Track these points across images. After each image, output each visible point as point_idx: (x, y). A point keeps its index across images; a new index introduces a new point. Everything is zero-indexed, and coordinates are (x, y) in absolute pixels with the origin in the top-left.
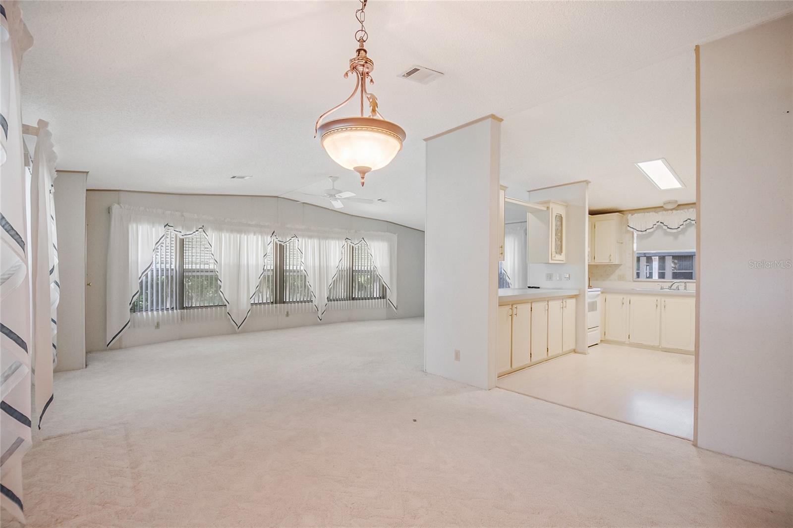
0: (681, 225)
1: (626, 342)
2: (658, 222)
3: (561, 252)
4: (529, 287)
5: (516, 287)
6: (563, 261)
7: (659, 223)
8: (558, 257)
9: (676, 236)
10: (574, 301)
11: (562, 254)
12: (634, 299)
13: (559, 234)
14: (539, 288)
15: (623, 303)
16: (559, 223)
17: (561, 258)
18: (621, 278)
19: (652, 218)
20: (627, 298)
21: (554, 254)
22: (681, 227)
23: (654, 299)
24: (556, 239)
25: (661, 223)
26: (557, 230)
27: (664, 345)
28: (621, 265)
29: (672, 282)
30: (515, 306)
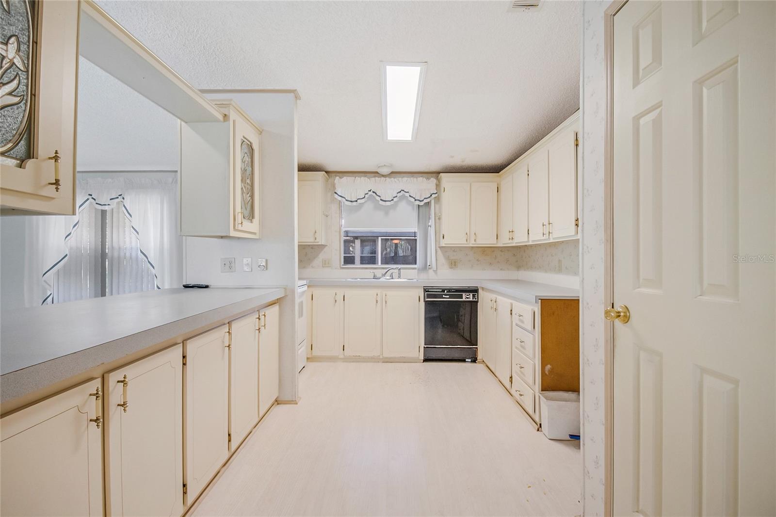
0: (394, 197)
1: (340, 357)
2: (370, 191)
3: (251, 217)
4: (186, 287)
5: (167, 286)
6: (255, 234)
7: (371, 193)
8: (247, 226)
9: (387, 211)
10: (275, 309)
11: (254, 220)
12: (349, 293)
13: (248, 181)
14: (207, 287)
15: (336, 301)
16: (247, 159)
17: (252, 227)
18: (326, 264)
19: (363, 185)
20: (340, 292)
21: (239, 218)
22: (395, 199)
23: (372, 292)
24: (242, 188)
25: (374, 192)
26: (244, 171)
27: (387, 354)
28: (326, 246)
29: (386, 268)
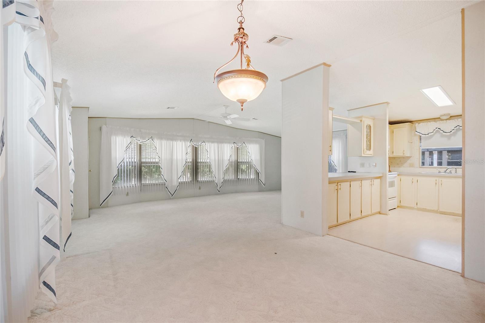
0: (452, 130)
1: (415, 208)
2: (437, 128)
3: (370, 149)
4: (349, 172)
5: (341, 172)
6: (371, 154)
7: (437, 129)
8: (368, 152)
9: (449, 137)
10: (379, 180)
11: (371, 150)
12: (420, 179)
13: (369, 138)
14: (355, 172)
15: (413, 182)
16: (369, 130)
17: (371, 152)
18: (412, 165)
19: (433, 126)
20: (415, 178)
21: (365, 150)
22: (453, 131)
23: (434, 179)
24: (366, 141)
25: (439, 129)
26: (367, 135)
27: (442, 210)
28: (411, 157)
29: (446, 168)
30: (339, 184)
